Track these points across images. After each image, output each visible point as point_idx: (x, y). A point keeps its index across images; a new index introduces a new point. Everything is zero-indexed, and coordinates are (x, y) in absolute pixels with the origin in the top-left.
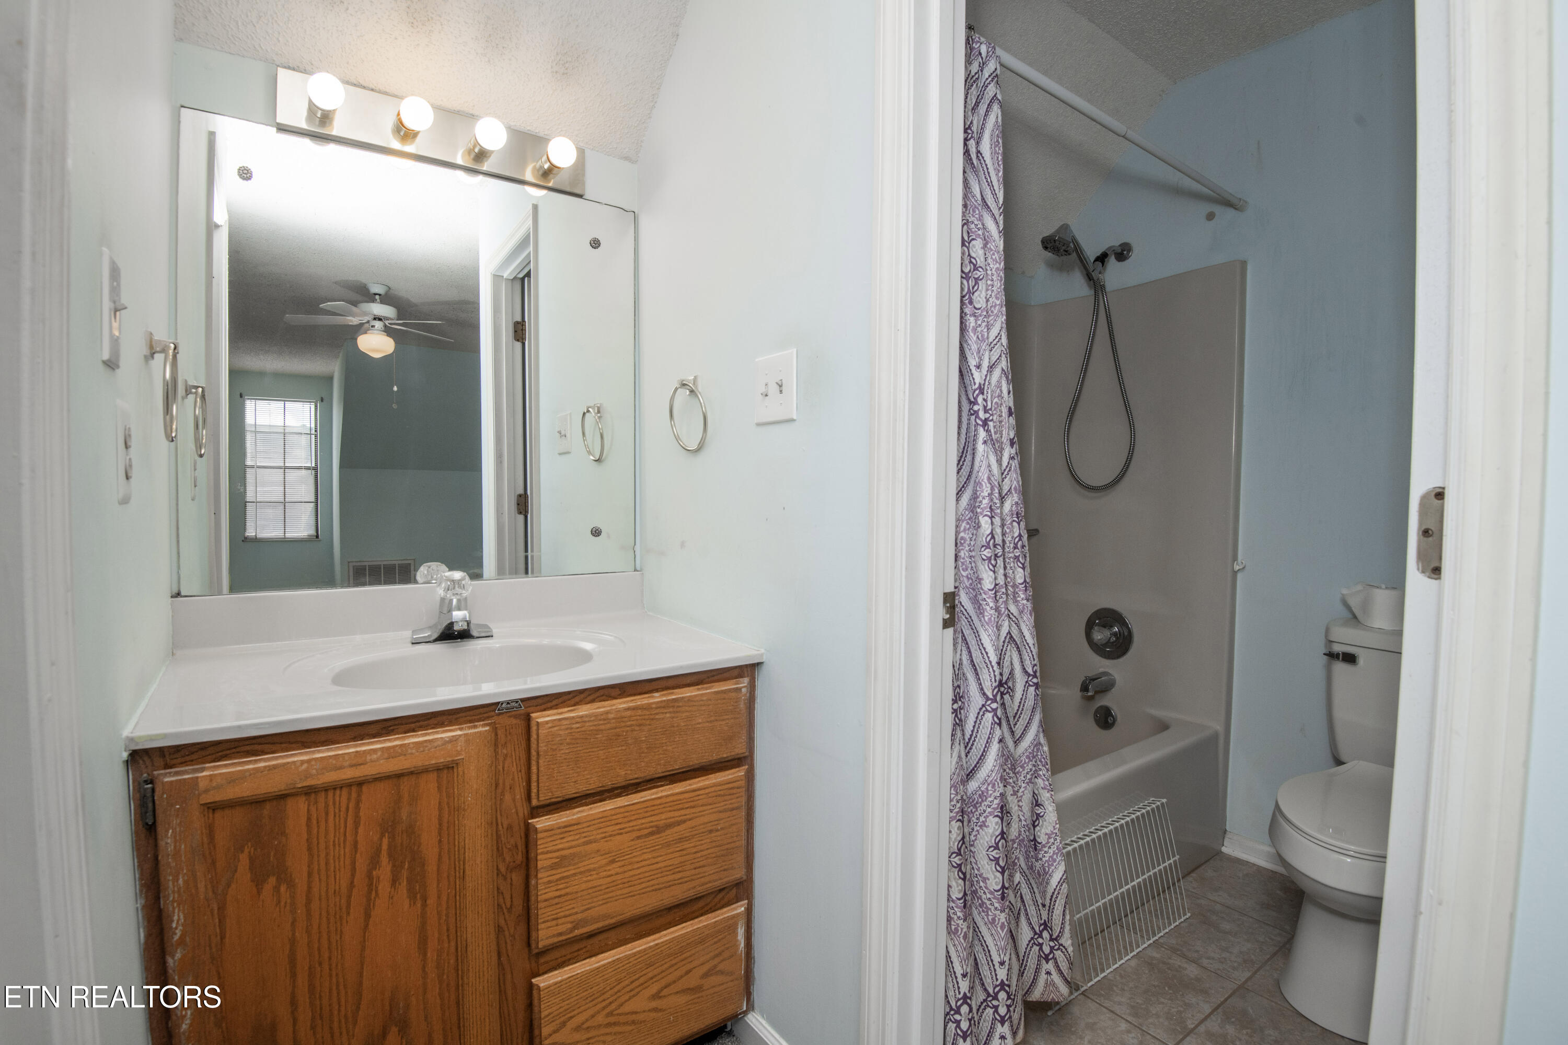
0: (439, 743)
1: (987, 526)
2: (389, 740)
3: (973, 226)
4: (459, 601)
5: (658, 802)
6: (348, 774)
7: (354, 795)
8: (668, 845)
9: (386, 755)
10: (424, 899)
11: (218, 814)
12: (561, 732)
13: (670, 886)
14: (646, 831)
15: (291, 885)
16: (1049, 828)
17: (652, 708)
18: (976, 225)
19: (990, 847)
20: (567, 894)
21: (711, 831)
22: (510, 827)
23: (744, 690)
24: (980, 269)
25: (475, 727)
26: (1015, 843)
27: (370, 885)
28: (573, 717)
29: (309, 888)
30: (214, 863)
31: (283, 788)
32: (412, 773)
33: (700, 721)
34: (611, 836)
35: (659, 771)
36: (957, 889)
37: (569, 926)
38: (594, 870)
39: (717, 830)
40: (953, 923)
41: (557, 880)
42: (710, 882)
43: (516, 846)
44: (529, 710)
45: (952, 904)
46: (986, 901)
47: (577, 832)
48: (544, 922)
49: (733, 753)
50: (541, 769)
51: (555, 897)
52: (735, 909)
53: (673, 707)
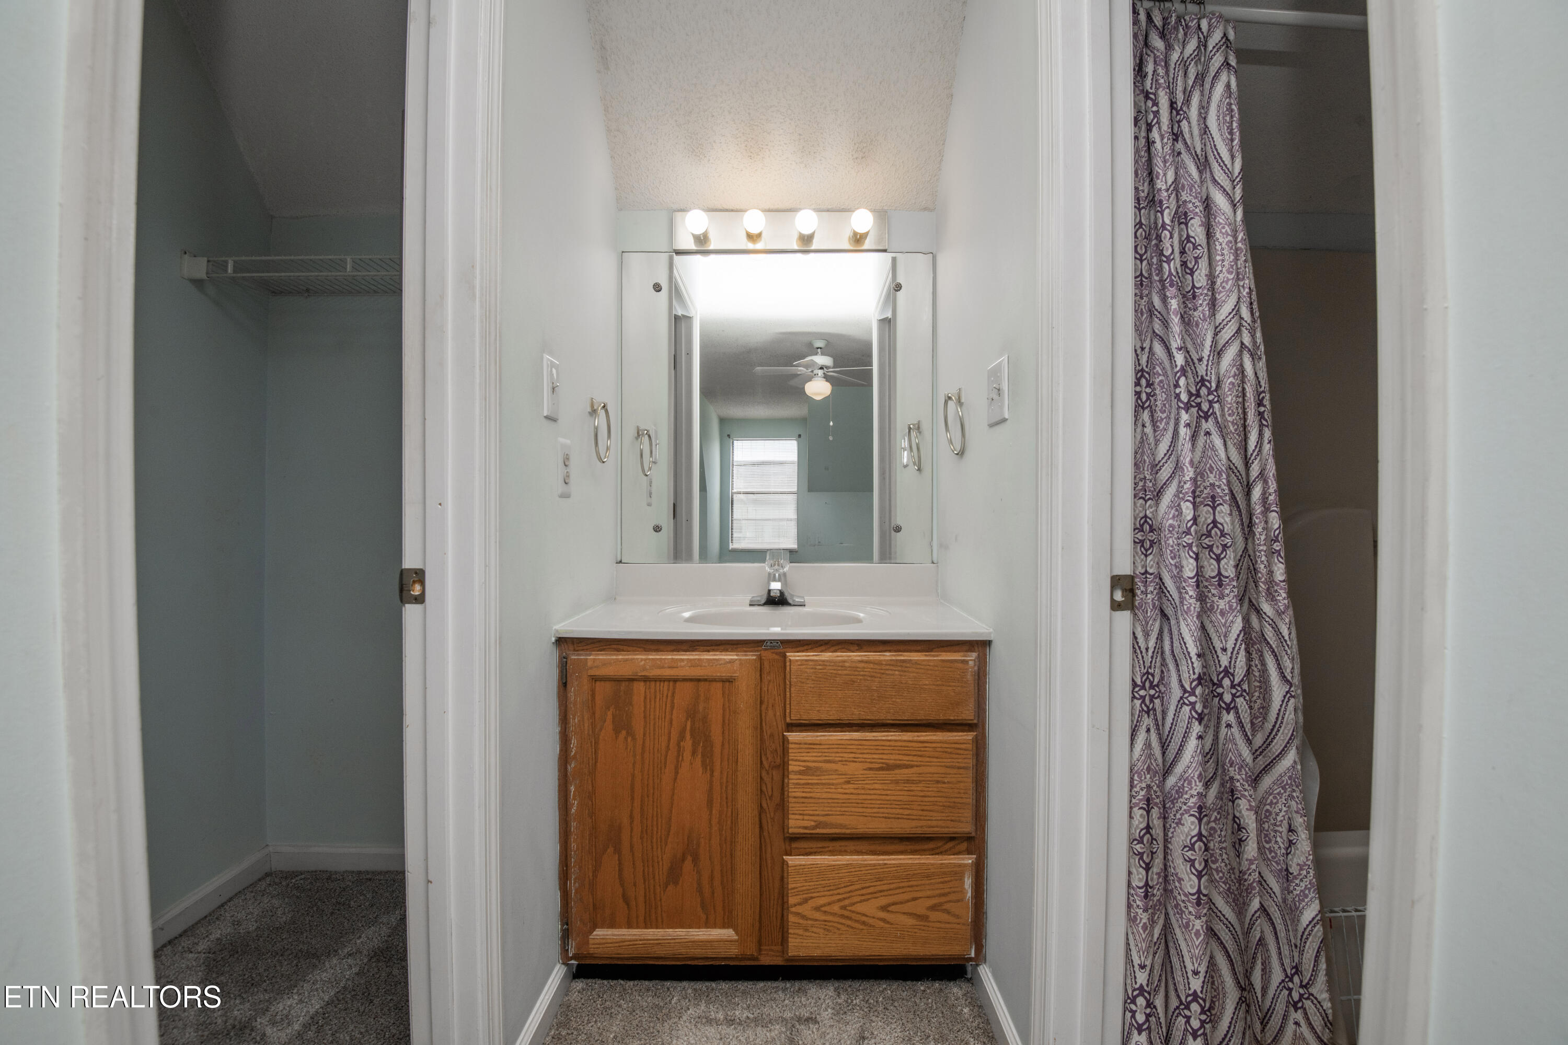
0: (722, 662)
1: (1188, 511)
2: (692, 655)
3: (1190, 205)
4: (779, 575)
5: (888, 743)
6: (668, 673)
7: (671, 687)
8: (897, 782)
9: (689, 665)
10: (712, 771)
11: (598, 683)
12: (808, 671)
13: (898, 818)
14: (877, 766)
15: (634, 739)
16: (1302, 858)
17: (882, 664)
18: (1194, 203)
19: (1185, 847)
20: (811, 798)
21: (938, 782)
22: (772, 735)
23: (971, 663)
24: (1199, 248)
25: (746, 655)
26: (1253, 864)
27: (679, 751)
28: (817, 661)
29: (644, 742)
30: (594, 713)
31: (630, 674)
32: (705, 680)
33: (927, 682)
34: (846, 761)
35: (889, 717)
36: (1137, 877)
37: (813, 823)
38: (833, 784)
39: (944, 783)
40: (1132, 910)
41: (804, 784)
42: (937, 827)
43: (776, 751)
44: (785, 650)
45: (1132, 892)
46: (1180, 903)
47: (820, 751)
48: (793, 814)
49: (960, 718)
50: (793, 695)
51: (803, 797)
52: (963, 859)
53: (901, 666)
